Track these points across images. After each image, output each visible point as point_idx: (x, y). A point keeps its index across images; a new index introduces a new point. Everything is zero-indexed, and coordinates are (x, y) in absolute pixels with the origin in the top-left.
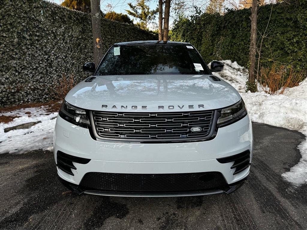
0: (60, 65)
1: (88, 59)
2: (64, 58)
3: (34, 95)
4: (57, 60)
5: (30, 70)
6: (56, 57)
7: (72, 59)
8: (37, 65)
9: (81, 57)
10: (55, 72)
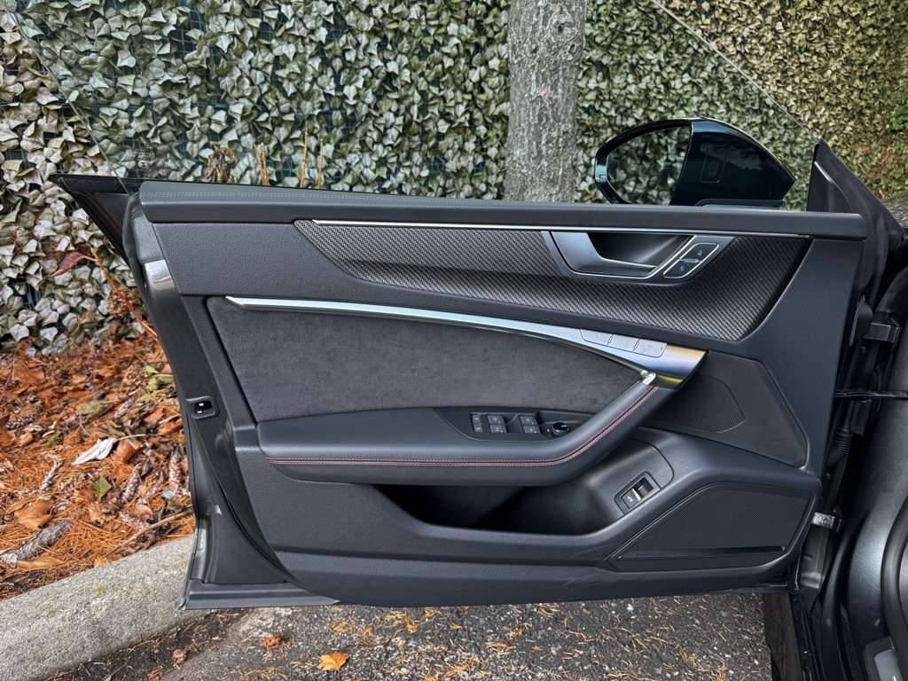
0: (291, 90)
1: (489, 51)
2: (322, 34)
3: (83, 295)
4: (270, 48)
5: (41, 116)
6: (256, 22)
7: (381, 47)
8: (97, 82)
9: (447, 36)
10: (248, 140)
